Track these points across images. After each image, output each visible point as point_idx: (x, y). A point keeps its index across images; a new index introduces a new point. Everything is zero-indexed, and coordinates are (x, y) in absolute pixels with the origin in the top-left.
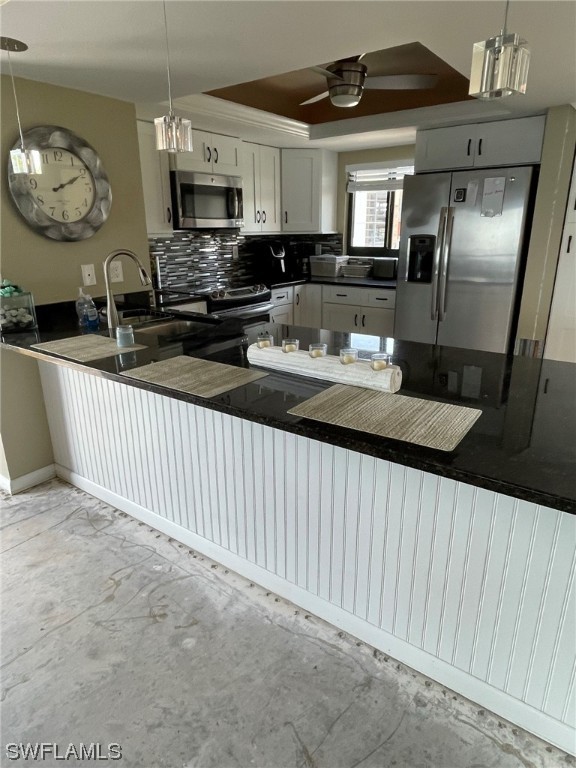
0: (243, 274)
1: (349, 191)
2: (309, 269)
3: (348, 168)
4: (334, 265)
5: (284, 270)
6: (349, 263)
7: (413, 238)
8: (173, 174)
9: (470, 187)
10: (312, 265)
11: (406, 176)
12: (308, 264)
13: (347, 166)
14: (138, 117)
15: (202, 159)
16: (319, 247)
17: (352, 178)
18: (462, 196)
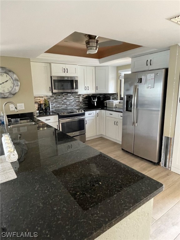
0: (84, 106)
1: (120, 79)
2: (106, 105)
3: (119, 72)
4: (113, 103)
5: (96, 105)
6: (120, 103)
7: (127, 96)
8: (51, 77)
9: (143, 77)
10: (107, 103)
11: (125, 74)
12: (106, 103)
13: (119, 71)
14: (31, 61)
15: (62, 72)
16: (111, 97)
17: (121, 75)
18: (140, 81)
